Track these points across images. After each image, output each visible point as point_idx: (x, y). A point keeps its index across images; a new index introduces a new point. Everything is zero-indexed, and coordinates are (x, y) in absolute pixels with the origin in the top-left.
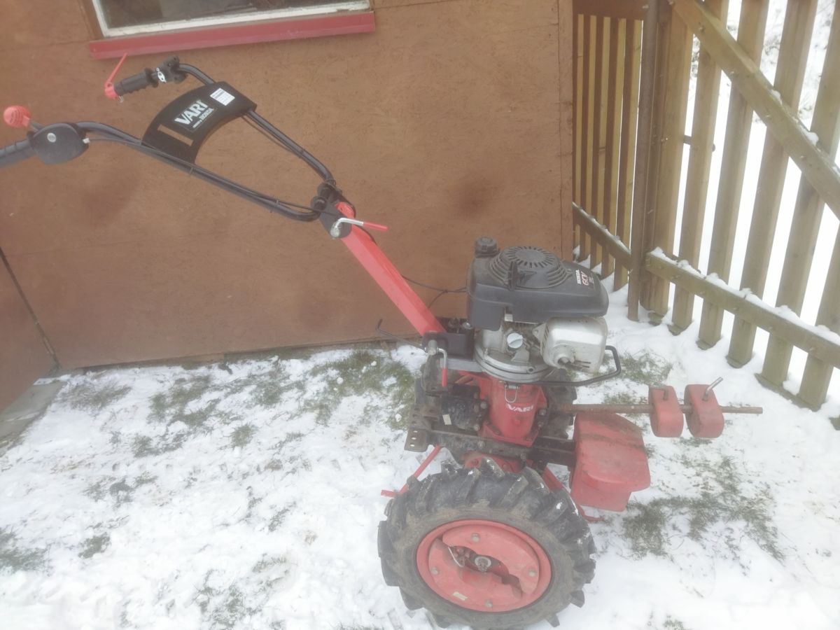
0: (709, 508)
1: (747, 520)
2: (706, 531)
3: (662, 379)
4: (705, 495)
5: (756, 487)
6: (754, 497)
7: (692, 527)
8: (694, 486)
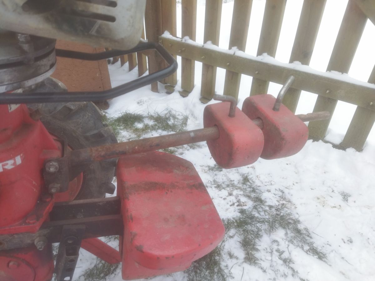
0: (250, 224)
1: (284, 228)
2: (257, 250)
3: (183, 127)
4: (242, 212)
5: (275, 194)
6: (277, 204)
7: (245, 250)
8: (231, 206)
